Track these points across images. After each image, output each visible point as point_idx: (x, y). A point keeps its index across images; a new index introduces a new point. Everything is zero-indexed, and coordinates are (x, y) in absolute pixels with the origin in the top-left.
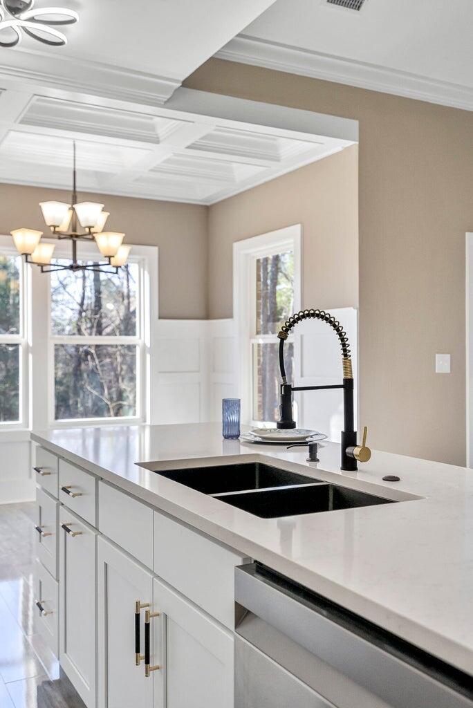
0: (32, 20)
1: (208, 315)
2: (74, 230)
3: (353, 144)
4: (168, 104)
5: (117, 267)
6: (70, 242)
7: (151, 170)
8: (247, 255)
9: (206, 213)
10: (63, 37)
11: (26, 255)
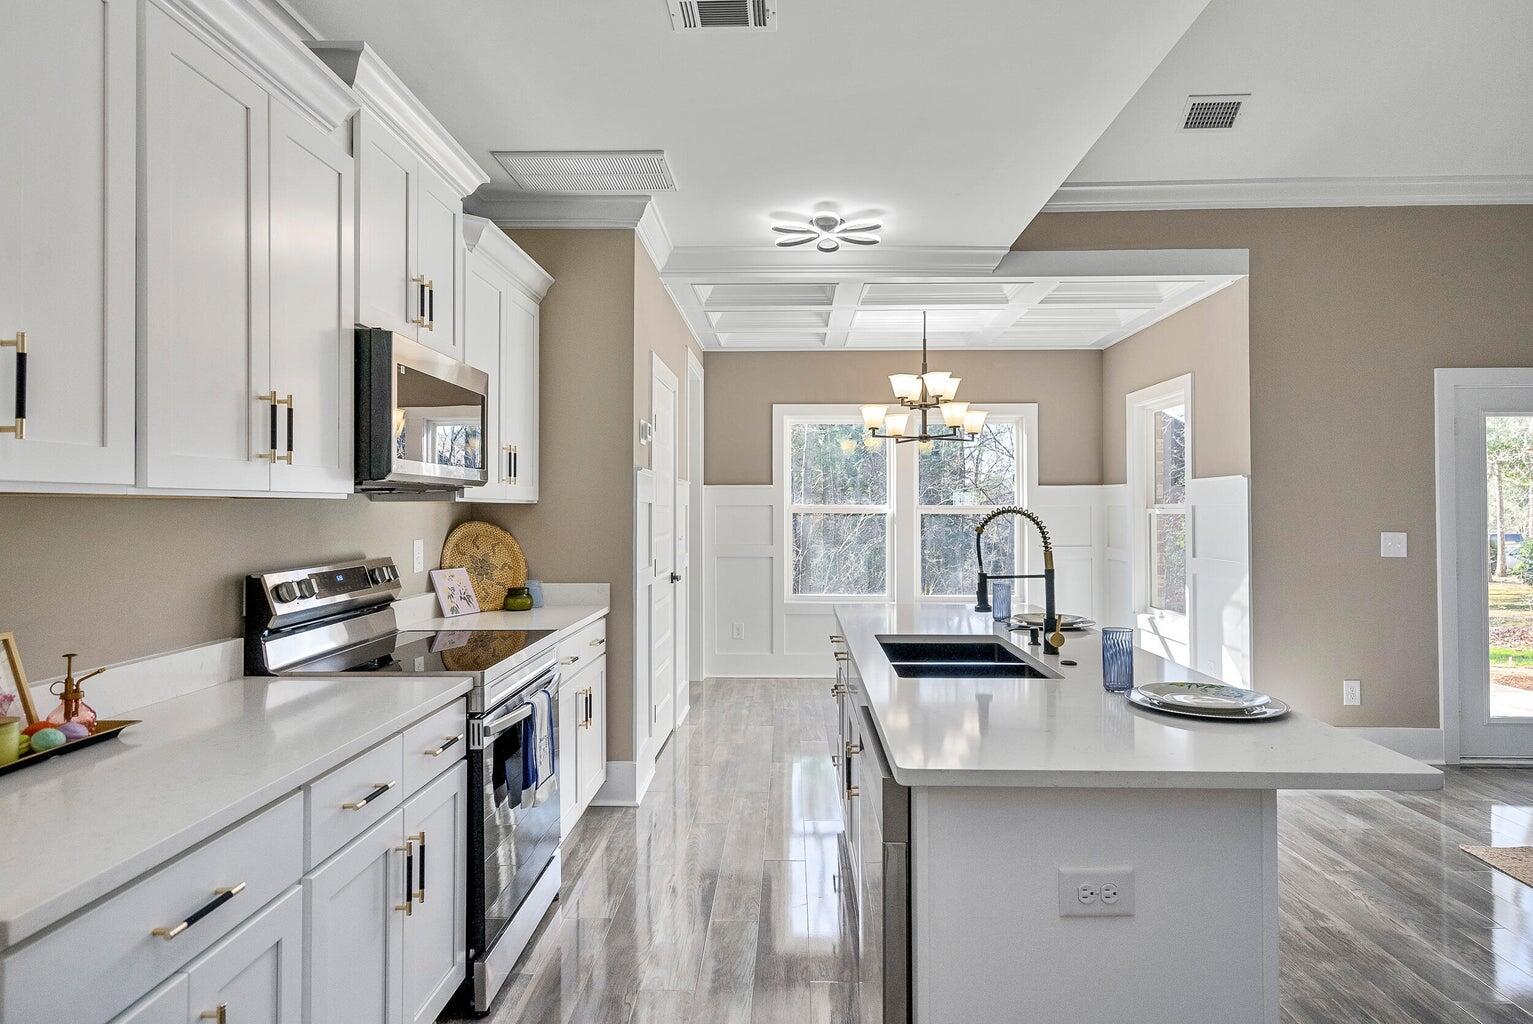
0: (845, 231)
1: (1101, 481)
2: (924, 400)
3: (1244, 278)
4: (995, 272)
5: (973, 434)
6: (919, 412)
7: (1013, 325)
8: (1143, 408)
9: (1099, 358)
10: (878, 238)
11: (874, 429)
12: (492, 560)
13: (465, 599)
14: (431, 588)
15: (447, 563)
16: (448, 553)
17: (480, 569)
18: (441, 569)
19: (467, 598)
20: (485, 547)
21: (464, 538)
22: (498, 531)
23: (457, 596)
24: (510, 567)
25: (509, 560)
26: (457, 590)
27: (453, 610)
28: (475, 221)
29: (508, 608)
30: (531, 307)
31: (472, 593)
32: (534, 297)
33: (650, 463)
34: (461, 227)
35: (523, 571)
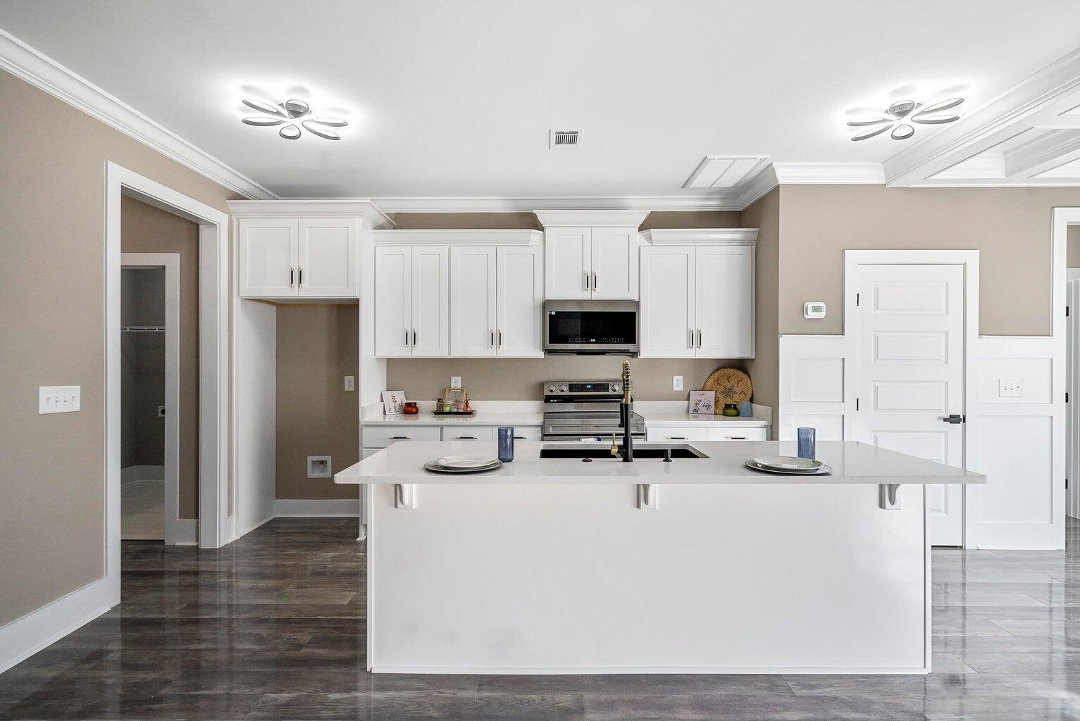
12: (735, 389)
13: (706, 406)
14: (688, 399)
15: (706, 388)
16: (709, 384)
17: (729, 392)
18: (701, 390)
19: (708, 407)
20: (733, 382)
21: (722, 376)
22: (740, 374)
23: (702, 404)
24: (744, 394)
26: (703, 401)
27: (695, 410)
28: (646, 232)
29: (725, 414)
30: (739, 249)
31: (713, 404)
32: (743, 243)
33: (843, 331)
34: (639, 238)
35: (749, 396)
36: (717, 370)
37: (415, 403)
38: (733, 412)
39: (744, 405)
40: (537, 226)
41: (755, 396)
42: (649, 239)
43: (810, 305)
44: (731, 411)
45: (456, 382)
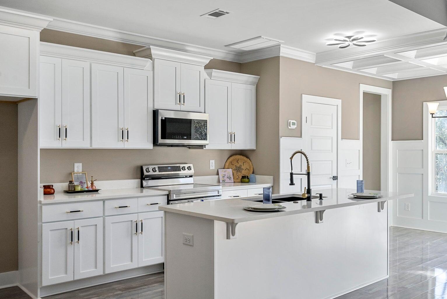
12: (242, 167)
13: (229, 178)
14: (218, 174)
15: (226, 167)
16: (227, 164)
17: (238, 169)
18: (224, 169)
19: (230, 178)
20: (240, 163)
21: (234, 160)
22: (245, 158)
23: (226, 177)
24: (248, 170)
25: (248, 168)
26: (226, 175)
27: (223, 181)
28: (209, 71)
29: (242, 182)
30: (249, 87)
31: (232, 176)
32: (252, 84)
33: (301, 135)
34: (204, 74)
35: (252, 171)
36: (231, 156)
37: (52, 186)
38: (246, 180)
39: (251, 176)
40: (149, 56)
41: (255, 171)
42: (210, 75)
43: (292, 121)
44: (245, 180)
45: (78, 168)
